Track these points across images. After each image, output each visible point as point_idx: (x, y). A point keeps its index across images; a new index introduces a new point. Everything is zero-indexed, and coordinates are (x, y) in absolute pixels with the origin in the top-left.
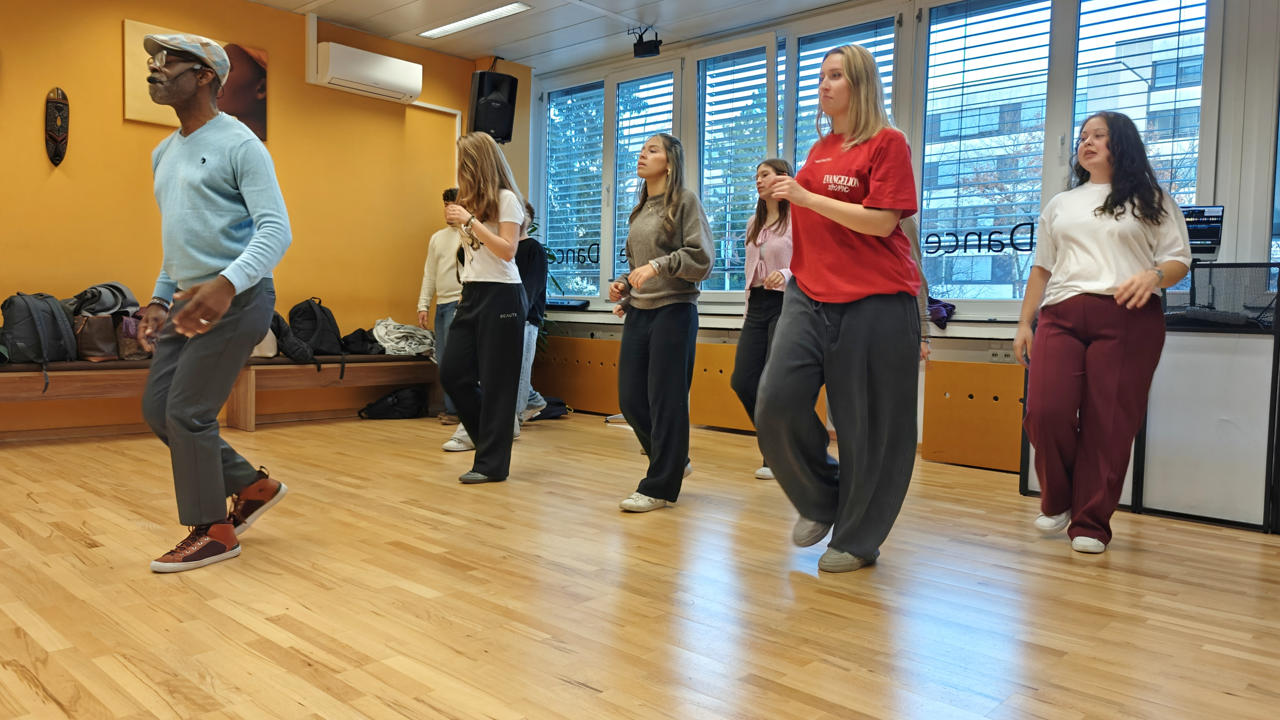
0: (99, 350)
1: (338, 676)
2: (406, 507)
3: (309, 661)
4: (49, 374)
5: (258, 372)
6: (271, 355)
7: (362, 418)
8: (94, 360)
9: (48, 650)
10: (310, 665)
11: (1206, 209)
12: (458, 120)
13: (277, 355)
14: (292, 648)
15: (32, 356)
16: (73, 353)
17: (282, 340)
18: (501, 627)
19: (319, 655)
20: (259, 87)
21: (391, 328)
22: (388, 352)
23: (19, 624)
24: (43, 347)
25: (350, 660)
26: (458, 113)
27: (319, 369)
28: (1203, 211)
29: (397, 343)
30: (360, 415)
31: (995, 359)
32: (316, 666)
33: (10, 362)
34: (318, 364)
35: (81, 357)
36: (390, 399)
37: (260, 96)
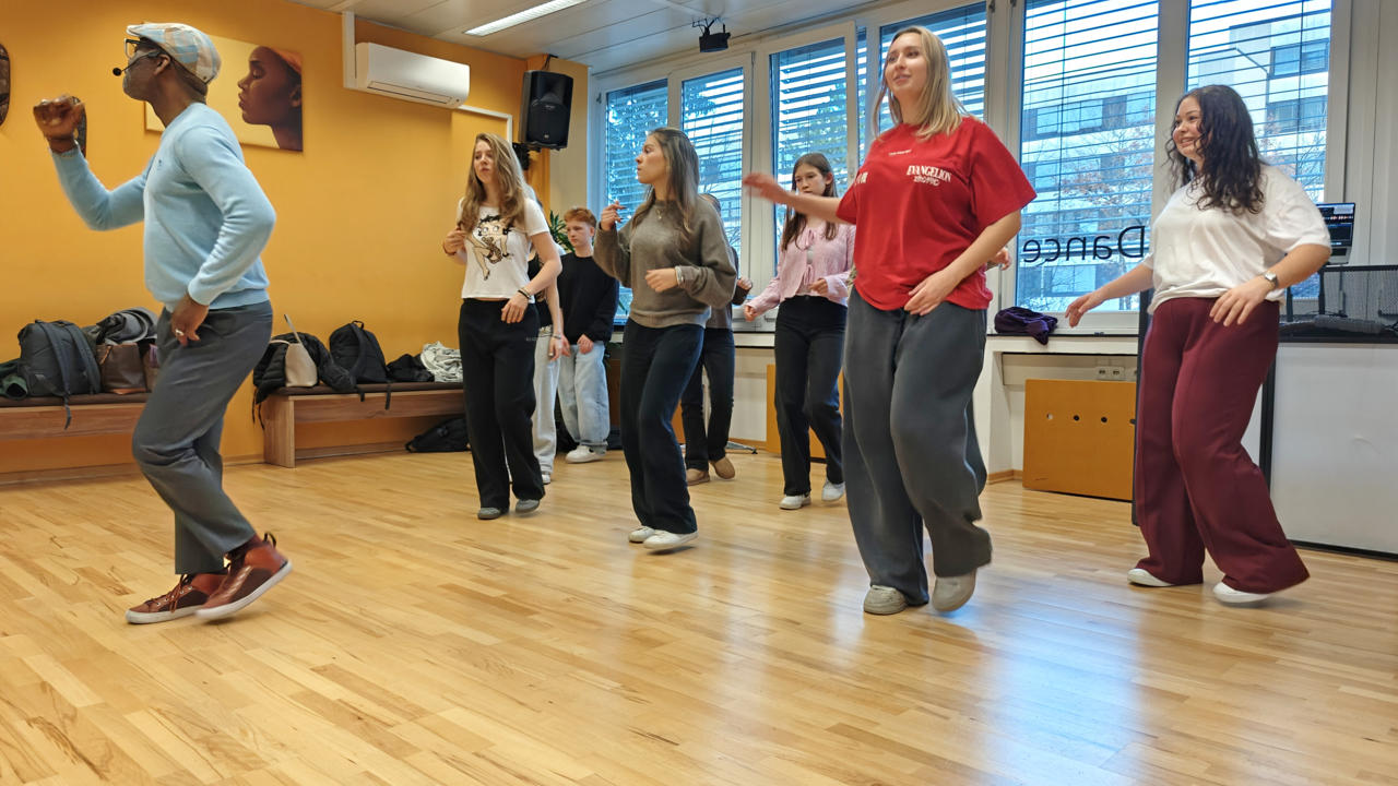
0: (127, 382)
1: (390, 730)
2: (459, 547)
3: (359, 714)
4: (72, 408)
5: (295, 402)
6: (311, 384)
7: (410, 452)
8: (119, 392)
9: (77, 706)
10: (359, 718)
11: (1336, 207)
12: (509, 125)
13: (317, 384)
14: (340, 700)
15: (52, 389)
16: (97, 386)
17: (322, 369)
18: (566, 675)
19: (370, 708)
20: (294, 93)
21: (440, 353)
22: (438, 379)
23: (45, 678)
24: (64, 379)
25: (404, 714)
26: (509, 117)
27: (363, 399)
28: (1333, 209)
29: (447, 370)
30: (408, 449)
31: (1103, 376)
32: (366, 719)
33: (29, 396)
34: (361, 393)
35: (105, 389)
36: (440, 431)
37: (295, 104)
